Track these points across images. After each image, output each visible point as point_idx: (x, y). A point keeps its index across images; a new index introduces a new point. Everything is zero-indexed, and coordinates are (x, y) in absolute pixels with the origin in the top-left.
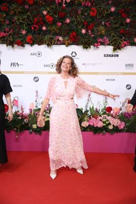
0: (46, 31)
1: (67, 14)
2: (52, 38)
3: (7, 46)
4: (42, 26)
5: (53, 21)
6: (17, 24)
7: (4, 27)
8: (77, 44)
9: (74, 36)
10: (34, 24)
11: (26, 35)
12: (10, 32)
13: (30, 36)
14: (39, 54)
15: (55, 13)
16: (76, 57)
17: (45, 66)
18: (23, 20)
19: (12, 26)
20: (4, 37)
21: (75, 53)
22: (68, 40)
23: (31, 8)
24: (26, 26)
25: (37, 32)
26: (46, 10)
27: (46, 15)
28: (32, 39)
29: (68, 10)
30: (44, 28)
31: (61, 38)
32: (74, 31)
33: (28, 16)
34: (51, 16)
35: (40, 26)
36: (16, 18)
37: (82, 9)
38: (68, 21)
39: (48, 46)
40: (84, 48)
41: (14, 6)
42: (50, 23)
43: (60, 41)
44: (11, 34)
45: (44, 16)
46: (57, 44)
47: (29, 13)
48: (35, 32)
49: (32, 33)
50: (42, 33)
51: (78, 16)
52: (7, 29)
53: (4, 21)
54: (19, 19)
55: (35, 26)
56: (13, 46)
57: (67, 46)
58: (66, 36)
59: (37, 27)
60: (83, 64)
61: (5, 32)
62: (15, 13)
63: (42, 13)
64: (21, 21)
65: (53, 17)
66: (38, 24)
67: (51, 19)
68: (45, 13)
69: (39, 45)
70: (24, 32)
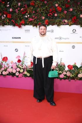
0: (57, 17)
1: (70, 5)
2: (61, 21)
3: (33, 26)
4: (55, 14)
5: (62, 10)
6: (39, 13)
7: (32, 15)
8: (77, 24)
9: (75, 19)
10: (50, 13)
11: (45, 19)
12: (35, 18)
13: (47, 20)
14: (52, 31)
15: (63, 5)
16: (76, 33)
17: (55, 38)
18: (43, 10)
19: (36, 14)
20: (31, 21)
21: (75, 30)
22: (71, 22)
23: (48, 3)
24: (45, 14)
25: (51, 17)
26: (58, 3)
27: (58, 7)
28: (48, 22)
29: (71, 3)
30: (56, 15)
31: (66, 21)
32: (75, 16)
33: (46, 8)
34: (60, 7)
35: (53, 14)
36: (39, 9)
37: (81, 1)
38: (71, 10)
39: (58, 26)
40: (81, 27)
41: (38, 2)
42: (60, 11)
43: (65, 22)
44: (35, 19)
45: (56, 7)
46: (64, 25)
47: (47, 6)
48: (50, 17)
49: (48, 18)
50: (54, 18)
51: (78, 7)
52: (34, 16)
53: (32, 12)
54: (40, 10)
55: (50, 14)
56: (36, 26)
57: (70, 26)
58: (70, 19)
59: (52, 14)
60: (80, 37)
61: (32, 18)
62: (38, 6)
63: (55, 6)
64: (42, 11)
65: (62, 8)
66: (52, 12)
67: (60, 9)
68: (57, 5)
69: (52, 25)
70: (43, 18)
